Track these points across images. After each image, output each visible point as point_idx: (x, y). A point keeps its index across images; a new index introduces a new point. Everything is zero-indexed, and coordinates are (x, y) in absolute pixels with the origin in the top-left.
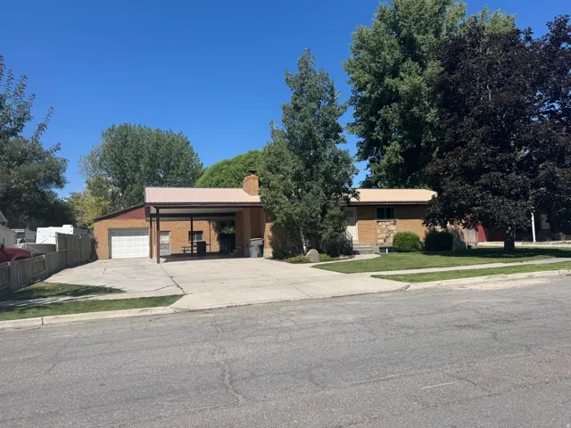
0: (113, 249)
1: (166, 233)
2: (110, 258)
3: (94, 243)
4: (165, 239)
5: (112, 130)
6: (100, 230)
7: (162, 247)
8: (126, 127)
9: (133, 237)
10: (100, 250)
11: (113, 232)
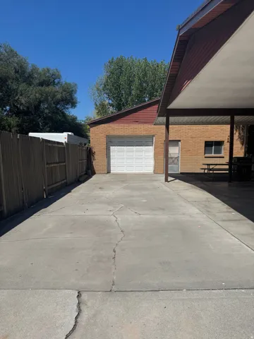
0: (112, 161)
1: (176, 142)
2: (109, 172)
3: (90, 153)
4: (174, 151)
5: (111, 63)
6: (97, 136)
7: (170, 161)
8: (121, 59)
9: (135, 148)
10: (98, 163)
11: (112, 141)
